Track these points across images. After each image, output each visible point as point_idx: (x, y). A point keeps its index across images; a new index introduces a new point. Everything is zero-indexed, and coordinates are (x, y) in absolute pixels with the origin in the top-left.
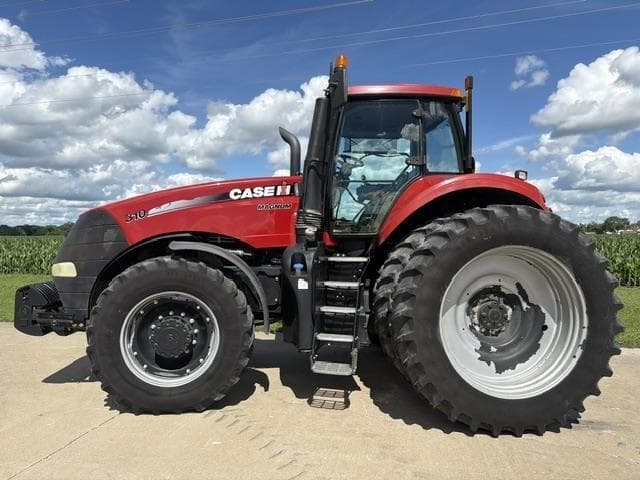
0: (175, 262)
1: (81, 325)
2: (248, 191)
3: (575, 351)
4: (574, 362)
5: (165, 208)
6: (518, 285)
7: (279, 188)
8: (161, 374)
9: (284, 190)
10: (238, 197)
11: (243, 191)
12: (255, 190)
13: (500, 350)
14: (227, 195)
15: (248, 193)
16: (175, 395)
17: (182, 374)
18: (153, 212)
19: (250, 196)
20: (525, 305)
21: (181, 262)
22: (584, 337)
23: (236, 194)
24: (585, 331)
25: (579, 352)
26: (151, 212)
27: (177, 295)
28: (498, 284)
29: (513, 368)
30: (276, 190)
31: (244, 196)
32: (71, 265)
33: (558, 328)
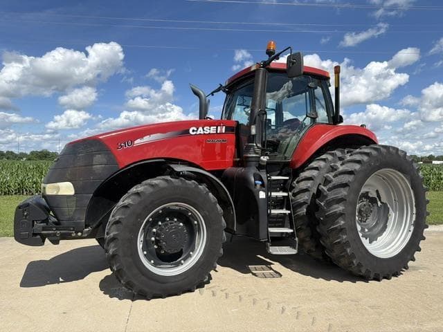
0: (177, 180)
1: (79, 234)
2: (201, 129)
3: (409, 227)
4: (410, 234)
5: (147, 139)
6: (377, 191)
7: (219, 127)
8: (161, 266)
9: (221, 129)
10: (195, 133)
11: (198, 129)
12: (205, 129)
13: (369, 230)
14: (188, 131)
15: (200, 131)
16: (179, 281)
17: (178, 265)
18: (138, 142)
19: (202, 133)
20: (379, 204)
21: (181, 180)
22: (414, 219)
23: (193, 131)
24: (414, 216)
25: (412, 228)
26: (136, 142)
27: (177, 205)
28: (368, 190)
29: (376, 240)
30: (217, 129)
31: (198, 133)
32: (69, 184)
33: (395, 215)
